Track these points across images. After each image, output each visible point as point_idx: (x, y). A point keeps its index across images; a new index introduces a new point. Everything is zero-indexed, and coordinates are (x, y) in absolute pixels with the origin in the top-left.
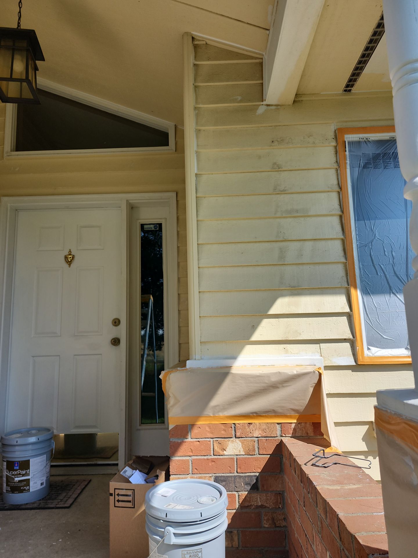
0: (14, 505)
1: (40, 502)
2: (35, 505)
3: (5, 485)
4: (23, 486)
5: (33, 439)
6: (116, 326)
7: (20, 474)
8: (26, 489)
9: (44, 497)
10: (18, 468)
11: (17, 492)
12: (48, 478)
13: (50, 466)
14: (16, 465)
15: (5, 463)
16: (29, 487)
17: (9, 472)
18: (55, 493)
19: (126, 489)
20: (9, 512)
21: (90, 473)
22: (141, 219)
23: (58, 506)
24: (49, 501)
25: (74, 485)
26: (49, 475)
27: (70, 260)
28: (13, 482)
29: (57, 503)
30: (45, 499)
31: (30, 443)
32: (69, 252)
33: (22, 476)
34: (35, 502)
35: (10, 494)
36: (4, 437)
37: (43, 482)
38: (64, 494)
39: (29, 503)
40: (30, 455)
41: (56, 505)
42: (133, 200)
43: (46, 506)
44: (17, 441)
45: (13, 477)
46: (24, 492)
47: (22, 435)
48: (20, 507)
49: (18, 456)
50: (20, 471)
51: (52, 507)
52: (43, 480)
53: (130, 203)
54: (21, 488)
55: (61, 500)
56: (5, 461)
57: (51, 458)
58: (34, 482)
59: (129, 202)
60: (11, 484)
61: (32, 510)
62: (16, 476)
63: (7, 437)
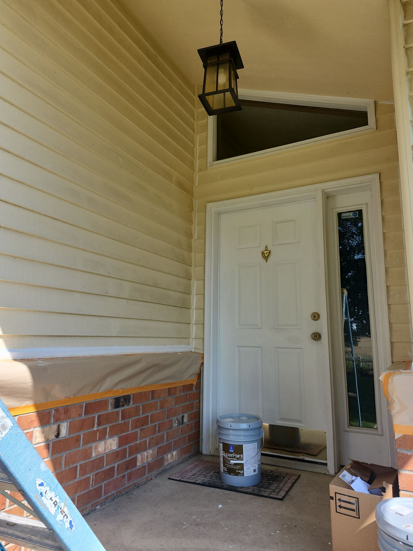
0: (231, 486)
1: (254, 488)
2: (250, 490)
3: (222, 465)
4: (238, 470)
5: (244, 426)
6: (315, 320)
7: (234, 457)
8: (241, 473)
9: (257, 484)
10: (232, 451)
11: (233, 474)
12: (260, 465)
13: (260, 454)
14: (231, 448)
15: (221, 445)
16: (244, 471)
17: (225, 454)
18: (266, 482)
19: (348, 496)
20: (227, 492)
21: (298, 468)
22: (337, 208)
23: (271, 496)
24: (262, 489)
25: (284, 477)
26: (260, 463)
27: (266, 256)
28: (229, 464)
29: (270, 493)
30: (258, 486)
31: (243, 429)
32: (265, 248)
33: (236, 459)
34: (249, 486)
35: (227, 475)
36: (219, 419)
37: (256, 469)
38: (276, 485)
39: (244, 487)
40: (242, 440)
41: (269, 494)
42: (328, 189)
43: (260, 493)
44: (231, 425)
45: (229, 458)
46: (239, 475)
47: (234, 420)
48: (237, 489)
49: (233, 440)
50: (235, 455)
51: (266, 495)
52: (255, 467)
53: (326, 193)
54: (237, 471)
55: (274, 491)
56: (221, 443)
57: (262, 447)
58: (247, 467)
59: (324, 191)
60: (228, 466)
61: (248, 495)
62: (232, 459)
63: (222, 420)
